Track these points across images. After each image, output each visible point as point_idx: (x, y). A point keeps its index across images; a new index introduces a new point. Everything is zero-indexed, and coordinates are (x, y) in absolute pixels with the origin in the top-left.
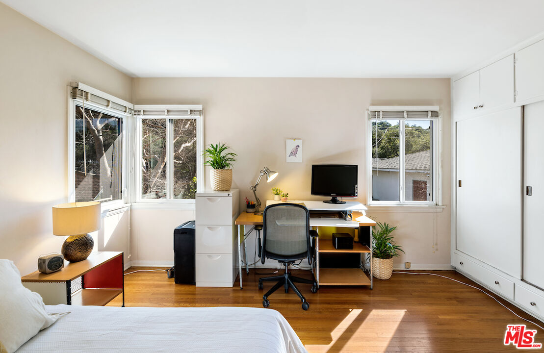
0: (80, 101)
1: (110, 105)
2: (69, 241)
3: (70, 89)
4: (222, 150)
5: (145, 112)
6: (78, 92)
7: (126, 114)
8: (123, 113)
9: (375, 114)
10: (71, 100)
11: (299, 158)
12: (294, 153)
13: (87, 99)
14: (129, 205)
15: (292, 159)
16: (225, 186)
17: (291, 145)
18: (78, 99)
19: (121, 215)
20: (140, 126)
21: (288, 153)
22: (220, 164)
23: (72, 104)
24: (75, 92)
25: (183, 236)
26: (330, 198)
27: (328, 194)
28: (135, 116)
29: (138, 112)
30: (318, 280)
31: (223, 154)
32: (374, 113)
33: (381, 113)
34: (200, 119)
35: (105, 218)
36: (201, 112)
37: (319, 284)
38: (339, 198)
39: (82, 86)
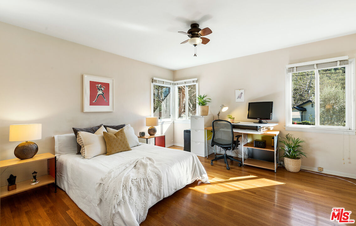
0: (154, 83)
1: (164, 83)
2: (150, 128)
3: (151, 80)
4: (203, 97)
5: (177, 84)
6: (154, 81)
7: (171, 85)
8: (170, 85)
9: (291, 69)
10: (152, 83)
11: (243, 99)
12: (240, 97)
13: (156, 82)
14: (173, 121)
15: (239, 100)
16: (205, 113)
17: (238, 93)
18: (153, 83)
19: (170, 124)
20: (177, 90)
21: (237, 97)
22: (203, 104)
23: (152, 85)
24: (153, 81)
25: (187, 133)
26: (258, 121)
27: (256, 118)
28: (175, 86)
29: (175, 84)
30: (243, 161)
31: (204, 99)
32: (289, 69)
33: (295, 68)
34: (197, 84)
35: (163, 125)
36: (197, 81)
37: (243, 163)
38: (263, 121)
39: (155, 79)
